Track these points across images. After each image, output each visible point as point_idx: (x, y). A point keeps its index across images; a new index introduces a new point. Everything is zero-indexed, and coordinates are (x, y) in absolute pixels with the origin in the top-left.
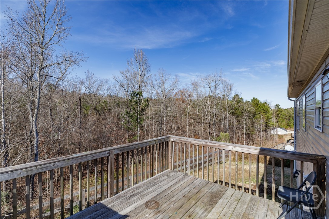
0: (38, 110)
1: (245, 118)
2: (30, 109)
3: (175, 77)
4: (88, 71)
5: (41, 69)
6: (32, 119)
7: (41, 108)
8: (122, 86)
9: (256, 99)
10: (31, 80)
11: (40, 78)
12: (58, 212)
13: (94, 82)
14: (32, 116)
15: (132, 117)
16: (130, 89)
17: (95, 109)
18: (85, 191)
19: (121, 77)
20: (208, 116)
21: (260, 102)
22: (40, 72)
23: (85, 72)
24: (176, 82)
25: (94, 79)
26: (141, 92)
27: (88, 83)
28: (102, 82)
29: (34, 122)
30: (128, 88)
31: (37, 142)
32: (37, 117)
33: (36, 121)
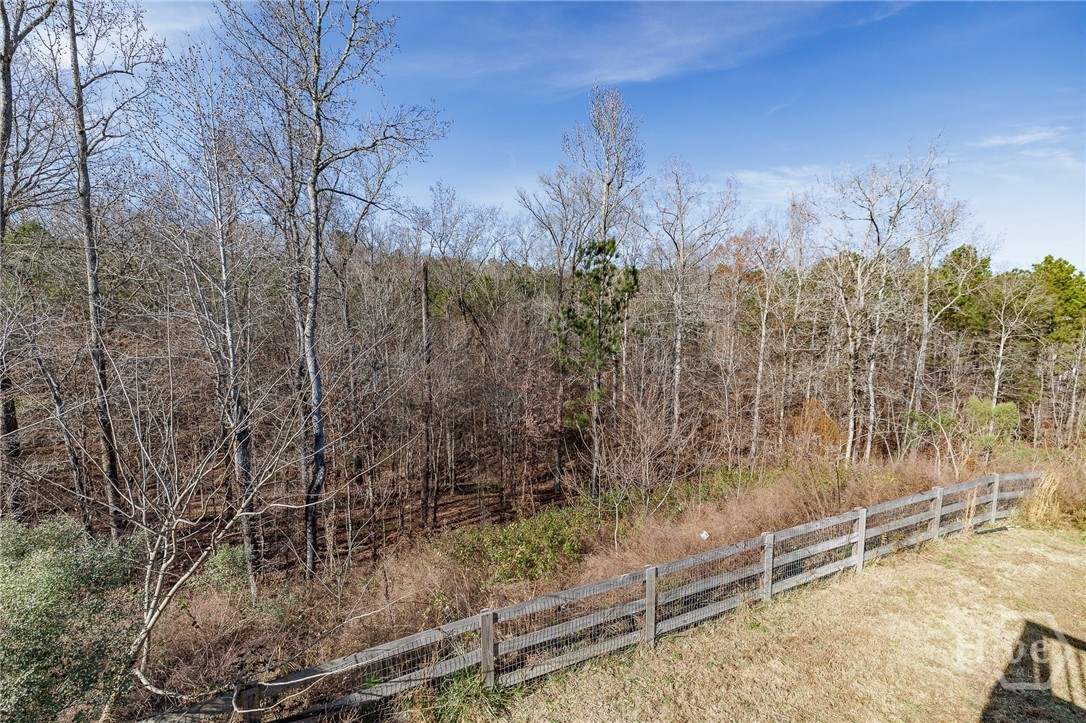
0: (316, 302)
1: (1003, 341)
2: (294, 299)
3: (724, 188)
4: (439, 184)
5: (318, 171)
6: (301, 329)
7: (323, 297)
8: (545, 224)
9: (1061, 264)
10: (291, 211)
11: (316, 200)
12: (403, 688)
13: (456, 219)
14: (302, 323)
15: (581, 327)
16: (569, 235)
17: (461, 303)
18: (491, 617)
19: (542, 197)
20: (854, 329)
21: (1077, 273)
22: (315, 179)
23: (431, 189)
24: (729, 203)
25: (455, 208)
26: (614, 243)
27: (440, 221)
28: (481, 217)
29: (307, 339)
30: (565, 231)
31: (319, 400)
32: (314, 326)
33: (312, 334)
